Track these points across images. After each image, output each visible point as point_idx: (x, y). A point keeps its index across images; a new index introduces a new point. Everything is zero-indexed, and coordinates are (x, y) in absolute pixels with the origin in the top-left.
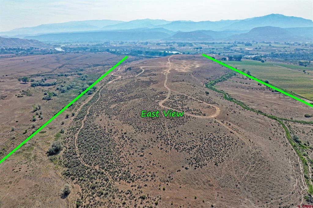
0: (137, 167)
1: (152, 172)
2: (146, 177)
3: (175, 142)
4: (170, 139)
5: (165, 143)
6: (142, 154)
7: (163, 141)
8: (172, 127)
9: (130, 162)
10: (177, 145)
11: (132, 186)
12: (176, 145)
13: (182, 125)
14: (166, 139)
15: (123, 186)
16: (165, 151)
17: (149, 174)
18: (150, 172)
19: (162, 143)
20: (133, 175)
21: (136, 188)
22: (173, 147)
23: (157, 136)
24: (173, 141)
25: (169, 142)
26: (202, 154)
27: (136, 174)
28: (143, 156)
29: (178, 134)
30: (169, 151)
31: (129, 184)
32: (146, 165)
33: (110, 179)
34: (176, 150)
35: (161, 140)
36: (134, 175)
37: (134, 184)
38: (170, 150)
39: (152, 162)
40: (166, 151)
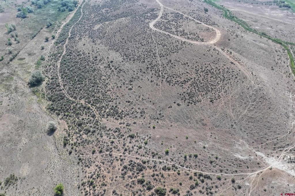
0: (125, 102)
1: (141, 108)
2: (135, 113)
3: (167, 74)
4: (162, 71)
5: (155, 75)
6: (130, 87)
7: (153, 72)
8: (164, 55)
9: (117, 96)
10: (170, 78)
11: (120, 124)
12: (168, 77)
13: (175, 53)
14: (157, 69)
15: (111, 123)
16: (156, 84)
17: (138, 111)
18: (139, 108)
19: (152, 74)
20: (121, 111)
21: (125, 126)
22: (165, 79)
23: (148, 66)
24: (164, 72)
25: (160, 73)
26: (197, 88)
27: (124, 110)
28: (132, 89)
29: (170, 64)
30: (160, 84)
31: (117, 121)
32: (135, 100)
33: (97, 115)
34: (168, 83)
35: (151, 71)
36: (123, 111)
37: (122, 121)
38: (162, 83)
39: (142, 97)
40: (157, 84)
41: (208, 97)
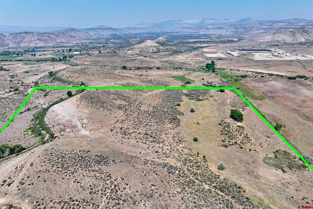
0: (160, 175)
1: (146, 166)
2: (152, 164)
3: (106, 183)
4: (109, 189)
5: (119, 189)
7: (119, 192)
8: (91, 205)
9: (168, 183)
10: (106, 179)
11: (165, 160)
12: (107, 180)
13: (75, 198)
14: (114, 194)
15: (172, 162)
16: (123, 181)
17: (149, 165)
18: (148, 166)
19: (122, 191)
20: (165, 169)
21: (162, 158)
22: (111, 180)
23: (123, 204)
24: (107, 186)
25: (113, 187)
26: (89, 163)
27: (162, 168)
28: (151, 185)
29: (94, 190)
30: (119, 178)
31: (168, 162)
32: (150, 174)
33: (186, 170)
34: (111, 176)
35: (121, 196)
36: (163, 168)
37: (164, 161)
38: (117, 179)
39: (143, 174)
40: (123, 179)
41: (88, 154)
